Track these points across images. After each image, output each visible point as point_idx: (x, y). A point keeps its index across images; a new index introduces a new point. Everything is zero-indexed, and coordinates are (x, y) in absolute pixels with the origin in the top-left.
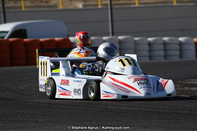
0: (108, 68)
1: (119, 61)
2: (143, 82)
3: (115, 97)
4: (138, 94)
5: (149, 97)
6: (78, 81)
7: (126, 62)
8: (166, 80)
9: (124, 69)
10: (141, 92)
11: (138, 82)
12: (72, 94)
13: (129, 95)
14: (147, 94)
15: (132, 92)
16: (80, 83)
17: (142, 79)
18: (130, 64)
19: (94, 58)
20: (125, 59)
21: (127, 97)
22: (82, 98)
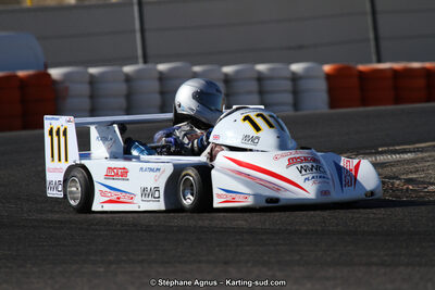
0: (217, 137)
1: (244, 120)
2: (309, 165)
3: (249, 202)
4: (301, 195)
5: (325, 199)
6: (152, 170)
7: (259, 121)
8: (355, 162)
9: (258, 138)
10: (308, 190)
11: (299, 166)
12: (138, 199)
13: (282, 195)
14: (322, 192)
15: (286, 190)
16: (158, 173)
17: (306, 159)
18: (271, 126)
19: (170, 116)
20: (258, 115)
21: (277, 200)
22: (163, 208)
